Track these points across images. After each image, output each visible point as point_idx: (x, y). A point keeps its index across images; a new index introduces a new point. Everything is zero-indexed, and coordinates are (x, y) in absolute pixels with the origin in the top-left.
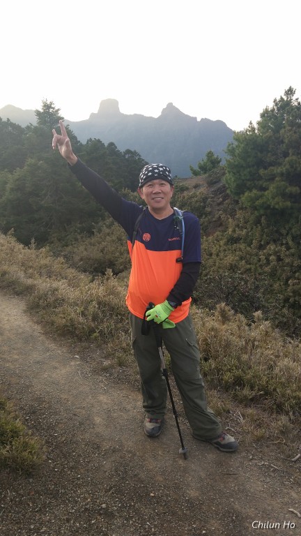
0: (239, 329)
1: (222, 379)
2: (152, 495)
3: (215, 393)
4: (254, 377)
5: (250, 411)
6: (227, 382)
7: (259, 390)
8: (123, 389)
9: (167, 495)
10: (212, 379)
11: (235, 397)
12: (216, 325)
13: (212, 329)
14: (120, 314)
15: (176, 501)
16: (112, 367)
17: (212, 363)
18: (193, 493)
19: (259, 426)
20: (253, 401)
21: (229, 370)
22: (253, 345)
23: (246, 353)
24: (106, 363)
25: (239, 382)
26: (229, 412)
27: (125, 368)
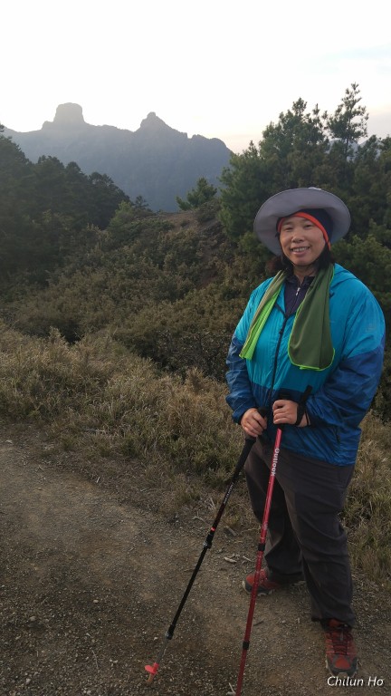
0: (217, 399)
1: (193, 461)
2: (96, 601)
3: (182, 476)
4: (231, 456)
6: (198, 464)
8: (68, 479)
9: (114, 600)
10: (181, 461)
11: (207, 482)
12: (189, 395)
13: (183, 401)
15: (126, 606)
16: (55, 452)
17: (182, 442)
18: (146, 596)
21: (203, 449)
23: (224, 428)
24: (48, 448)
25: (213, 463)
26: (198, 498)
27: (72, 453)
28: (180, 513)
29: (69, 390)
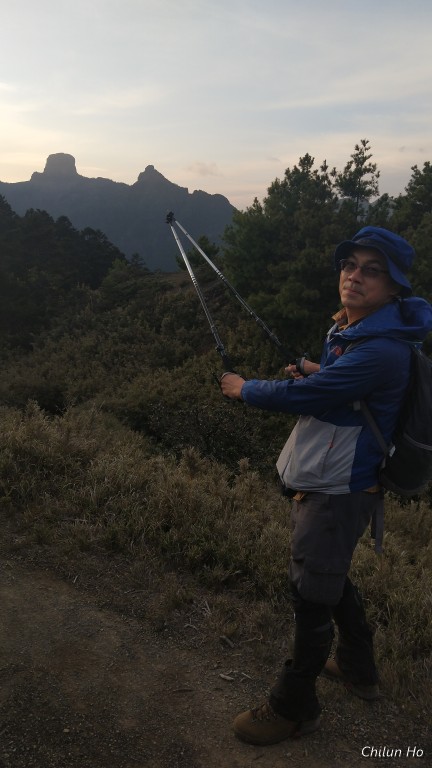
0: (216, 483)
1: (186, 556)
2: (66, 730)
3: (172, 575)
4: (230, 550)
5: (220, 598)
6: (192, 560)
7: (236, 568)
8: (41, 578)
9: (88, 729)
10: (173, 557)
11: (202, 582)
12: (184, 479)
13: (177, 485)
14: (46, 467)
15: (102, 736)
16: (27, 545)
17: (174, 534)
18: (127, 723)
19: (232, 619)
20: (228, 584)
21: (197, 543)
22: (233, 505)
23: (222, 517)
24: (19, 540)
25: (209, 558)
26: (191, 602)
27: (46, 547)
28: (170, 620)
29: (46, 471)
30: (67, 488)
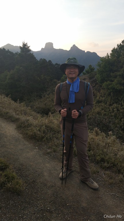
0: (103, 138)
1: (96, 159)
2: (68, 205)
3: (93, 164)
4: (109, 158)
5: (107, 172)
6: (98, 160)
7: (111, 164)
8: (55, 162)
9: (74, 205)
10: (92, 159)
11: (101, 167)
12: (94, 137)
13: (92, 138)
14: (54, 131)
15: (78, 207)
16: (51, 152)
17: (92, 152)
18: (84, 205)
19: (111, 178)
20: (108, 168)
21: (99, 155)
22: (109, 145)
23: (105, 149)
24: (49, 151)
25: (103, 160)
26: (98, 172)
27: (56, 153)
28: (93, 177)
29: (54, 132)
30: (60, 137)
